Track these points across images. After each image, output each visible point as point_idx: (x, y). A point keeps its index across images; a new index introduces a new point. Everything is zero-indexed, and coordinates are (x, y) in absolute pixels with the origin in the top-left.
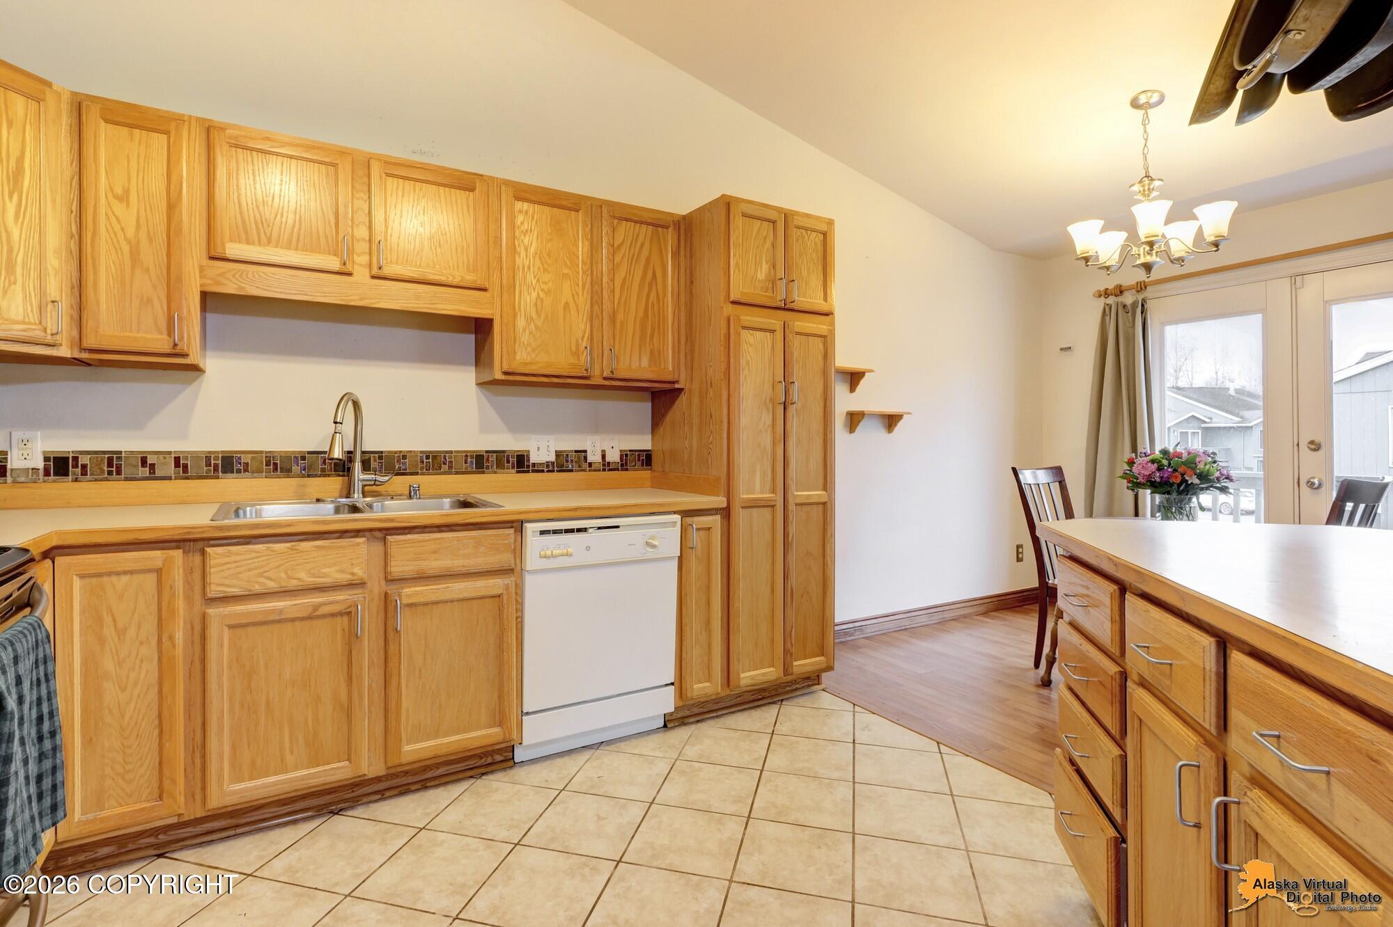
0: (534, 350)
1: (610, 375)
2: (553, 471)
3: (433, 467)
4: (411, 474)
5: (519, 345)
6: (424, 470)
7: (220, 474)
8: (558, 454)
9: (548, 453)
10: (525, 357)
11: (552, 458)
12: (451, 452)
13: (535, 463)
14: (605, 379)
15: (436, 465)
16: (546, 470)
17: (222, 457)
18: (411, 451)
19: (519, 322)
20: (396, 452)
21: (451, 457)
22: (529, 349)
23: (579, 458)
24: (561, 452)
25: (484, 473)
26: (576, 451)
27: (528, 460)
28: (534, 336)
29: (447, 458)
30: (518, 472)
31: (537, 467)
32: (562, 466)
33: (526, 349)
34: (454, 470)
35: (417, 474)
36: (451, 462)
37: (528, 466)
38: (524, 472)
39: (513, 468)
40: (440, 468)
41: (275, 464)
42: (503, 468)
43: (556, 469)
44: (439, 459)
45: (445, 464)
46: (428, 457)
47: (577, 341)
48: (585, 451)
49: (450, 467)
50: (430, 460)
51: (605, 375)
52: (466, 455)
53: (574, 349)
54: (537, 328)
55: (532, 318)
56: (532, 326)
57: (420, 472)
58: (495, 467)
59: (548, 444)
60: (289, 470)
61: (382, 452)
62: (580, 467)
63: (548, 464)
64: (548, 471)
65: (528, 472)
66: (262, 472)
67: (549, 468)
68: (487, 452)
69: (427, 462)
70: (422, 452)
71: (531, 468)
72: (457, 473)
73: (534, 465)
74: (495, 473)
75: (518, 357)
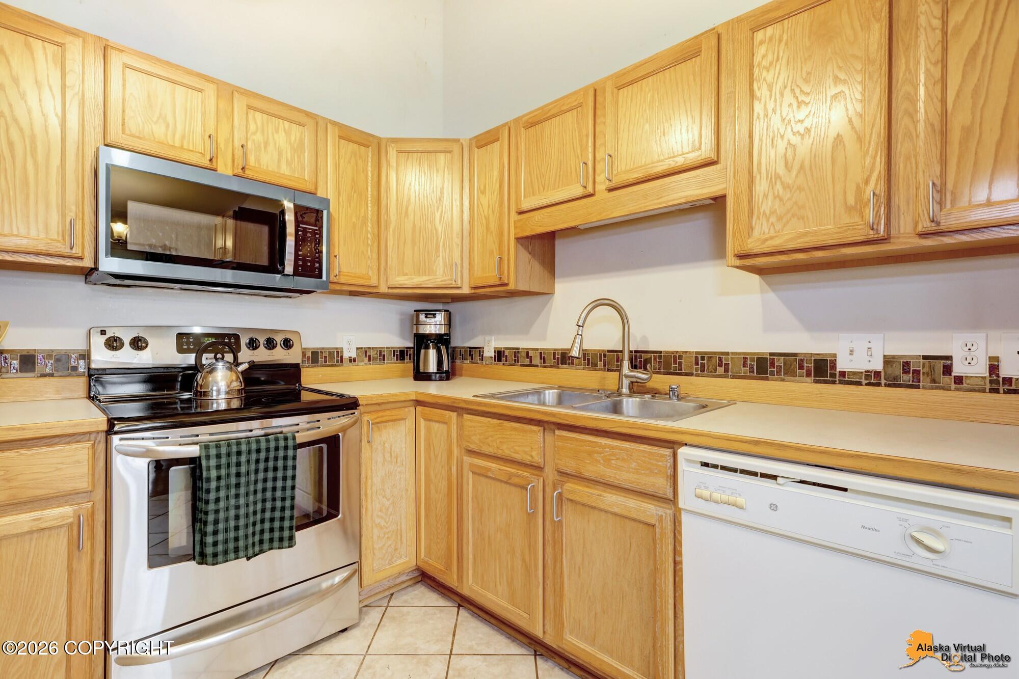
0: (780, 219)
1: (932, 227)
2: (879, 385)
3: (708, 368)
4: (687, 374)
5: (758, 218)
6: (699, 372)
7: (560, 365)
8: (888, 361)
9: (869, 358)
10: (767, 231)
11: (877, 365)
12: (727, 354)
13: (844, 372)
14: (923, 235)
15: (710, 367)
16: (864, 382)
17: (561, 353)
18: (686, 352)
19: (758, 188)
20: (673, 352)
21: (727, 359)
22: (773, 219)
23: (932, 369)
24: (893, 357)
25: (767, 379)
26: (925, 357)
27: (834, 366)
28: (781, 200)
29: (723, 360)
30: (816, 382)
31: (846, 379)
32: (895, 378)
33: (768, 221)
34: (730, 374)
35: (691, 375)
36: (727, 365)
37: (833, 375)
38: (826, 382)
39: (808, 375)
40: (716, 371)
41: (588, 360)
42: (794, 374)
43: (883, 382)
44: (713, 360)
45: (720, 365)
46: (703, 358)
47: (858, 187)
48: (949, 358)
49: (726, 370)
50: (705, 361)
51: (920, 228)
52: (745, 359)
53: (851, 201)
54: (786, 187)
55: (778, 177)
56: (779, 186)
57: (694, 372)
58: (782, 374)
59: (870, 345)
60: (596, 365)
61: (661, 352)
62: (934, 381)
63: (868, 374)
64: (867, 384)
65: (834, 382)
66: (581, 365)
67: (872, 379)
68: (771, 354)
69: (701, 363)
70: (697, 353)
71: (837, 378)
72: (734, 377)
73: (843, 374)
74: (783, 380)
75: (756, 233)
